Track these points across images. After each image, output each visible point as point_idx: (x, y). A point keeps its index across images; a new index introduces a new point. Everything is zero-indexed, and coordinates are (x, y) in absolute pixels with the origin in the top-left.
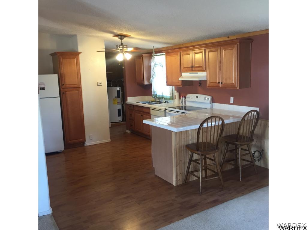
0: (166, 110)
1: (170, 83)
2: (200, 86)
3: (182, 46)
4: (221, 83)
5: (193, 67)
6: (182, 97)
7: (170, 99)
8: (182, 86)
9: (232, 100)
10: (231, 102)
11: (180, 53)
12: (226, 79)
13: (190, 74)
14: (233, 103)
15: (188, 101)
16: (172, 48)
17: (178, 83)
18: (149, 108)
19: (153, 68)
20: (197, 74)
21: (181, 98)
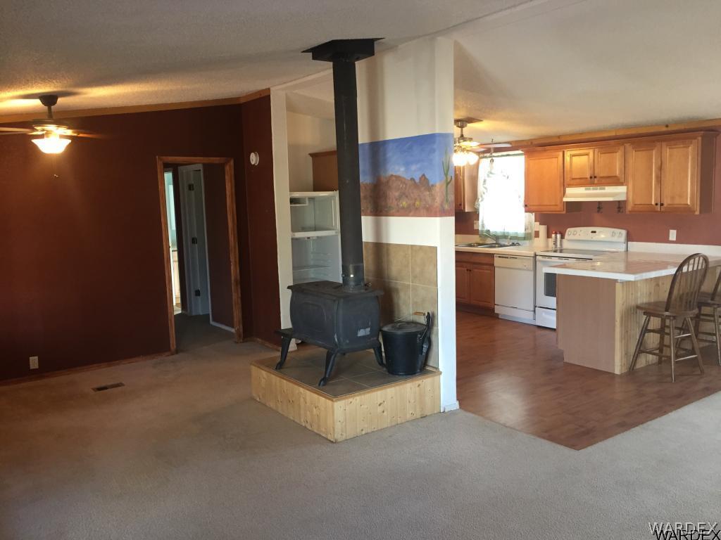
0: (536, 255)
1: (535, 207)
2: (598, 211)
3: (557, 140)
4: (662, 205)
5: (595, 177)
6: (556, 233)
7: (524, 239)
8: (564, 212)
9: (673, 235)
10: (671, 239)
11: (564, 152)
12: (673, 198)
13: (586, 189)
14: (675, 239)
15: (569, 240)
16: (532, 143)
17: (555, 207)
18: (492, 255)
19: (485, 181)
20: (604, 189)
21: (553, 235)
